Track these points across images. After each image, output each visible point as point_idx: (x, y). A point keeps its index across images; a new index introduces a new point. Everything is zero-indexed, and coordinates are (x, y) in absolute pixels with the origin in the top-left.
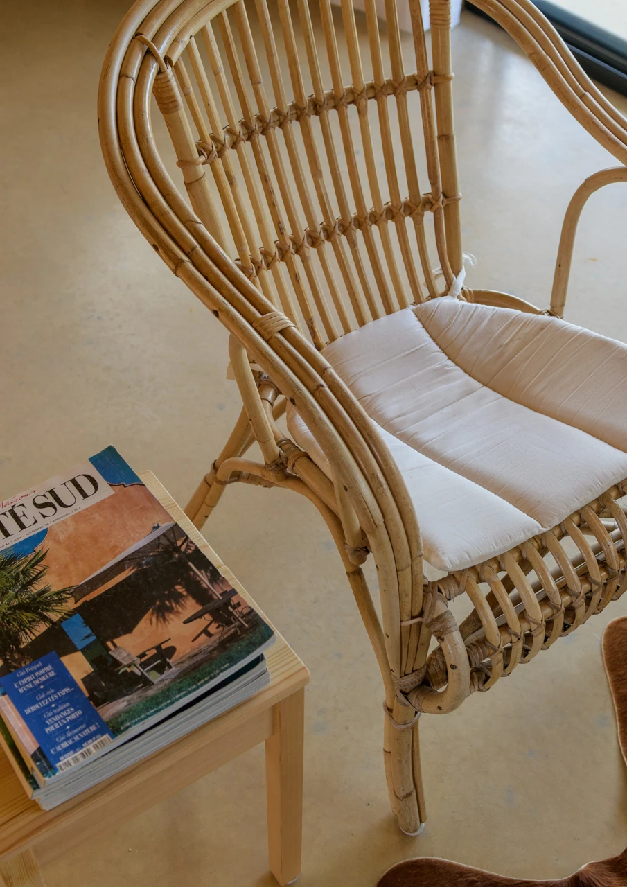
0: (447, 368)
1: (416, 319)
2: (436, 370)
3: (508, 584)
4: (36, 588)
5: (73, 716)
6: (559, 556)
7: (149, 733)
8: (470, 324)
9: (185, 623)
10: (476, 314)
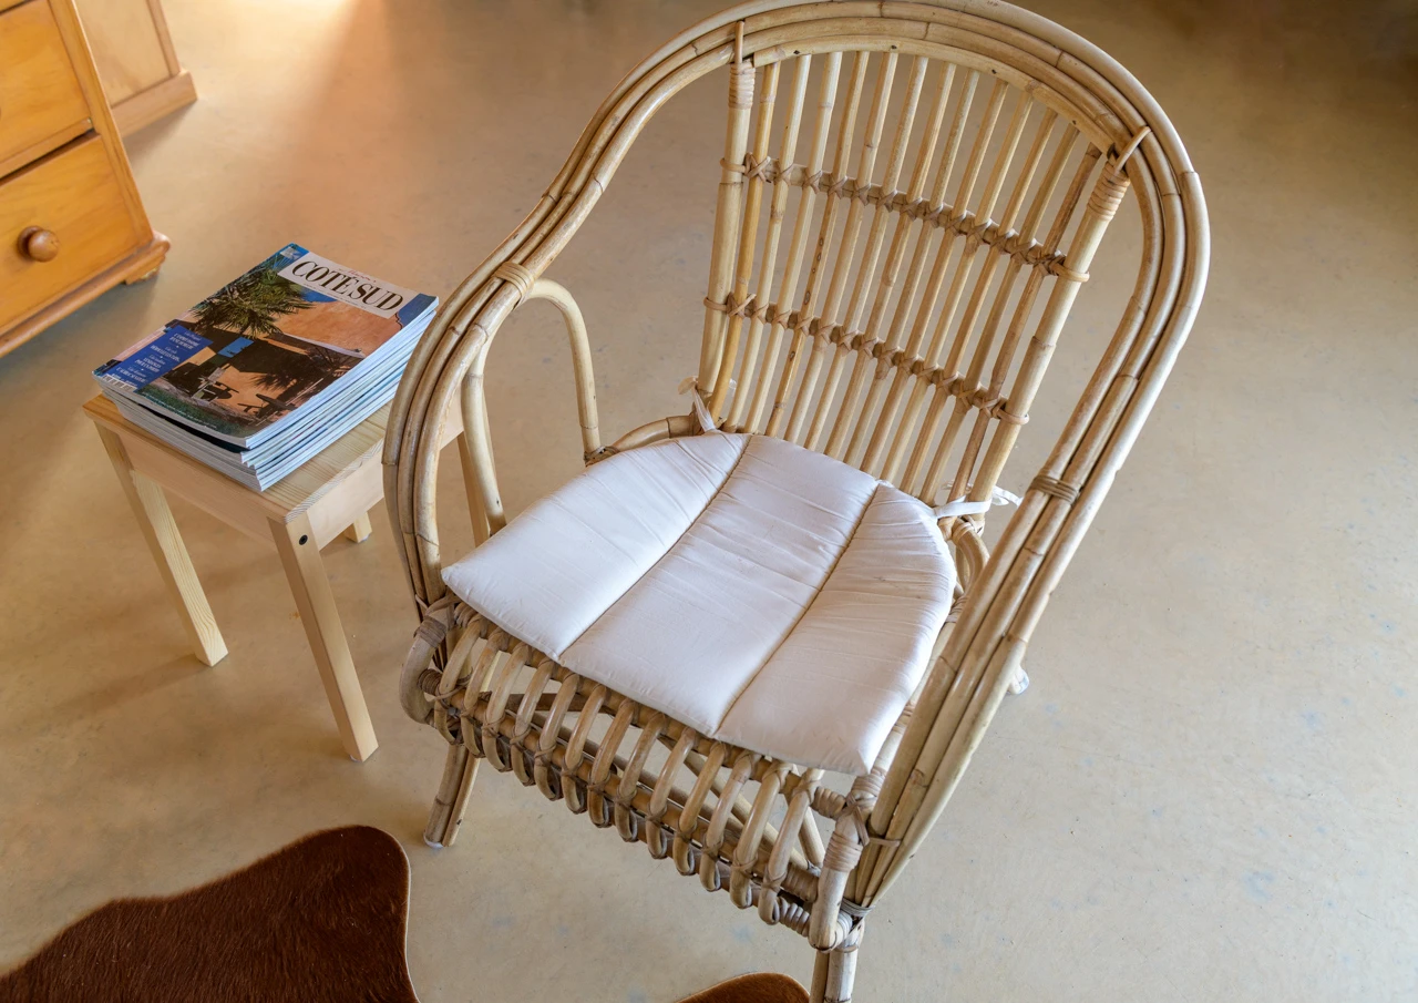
0: (821, 548)
1: (870, 493)
2: (811, 539)
3: (546, 702)
4: (274, 315)
5: (153, 369)
6: (615, 736)
7: (163, 420)
8: (899, 542)
9: (258, 395)
10: (920, 540)
